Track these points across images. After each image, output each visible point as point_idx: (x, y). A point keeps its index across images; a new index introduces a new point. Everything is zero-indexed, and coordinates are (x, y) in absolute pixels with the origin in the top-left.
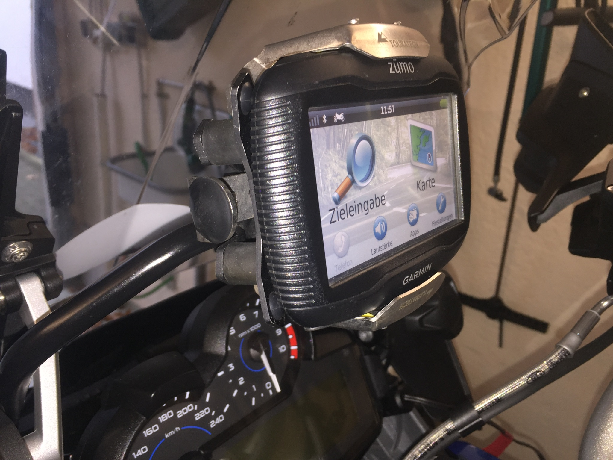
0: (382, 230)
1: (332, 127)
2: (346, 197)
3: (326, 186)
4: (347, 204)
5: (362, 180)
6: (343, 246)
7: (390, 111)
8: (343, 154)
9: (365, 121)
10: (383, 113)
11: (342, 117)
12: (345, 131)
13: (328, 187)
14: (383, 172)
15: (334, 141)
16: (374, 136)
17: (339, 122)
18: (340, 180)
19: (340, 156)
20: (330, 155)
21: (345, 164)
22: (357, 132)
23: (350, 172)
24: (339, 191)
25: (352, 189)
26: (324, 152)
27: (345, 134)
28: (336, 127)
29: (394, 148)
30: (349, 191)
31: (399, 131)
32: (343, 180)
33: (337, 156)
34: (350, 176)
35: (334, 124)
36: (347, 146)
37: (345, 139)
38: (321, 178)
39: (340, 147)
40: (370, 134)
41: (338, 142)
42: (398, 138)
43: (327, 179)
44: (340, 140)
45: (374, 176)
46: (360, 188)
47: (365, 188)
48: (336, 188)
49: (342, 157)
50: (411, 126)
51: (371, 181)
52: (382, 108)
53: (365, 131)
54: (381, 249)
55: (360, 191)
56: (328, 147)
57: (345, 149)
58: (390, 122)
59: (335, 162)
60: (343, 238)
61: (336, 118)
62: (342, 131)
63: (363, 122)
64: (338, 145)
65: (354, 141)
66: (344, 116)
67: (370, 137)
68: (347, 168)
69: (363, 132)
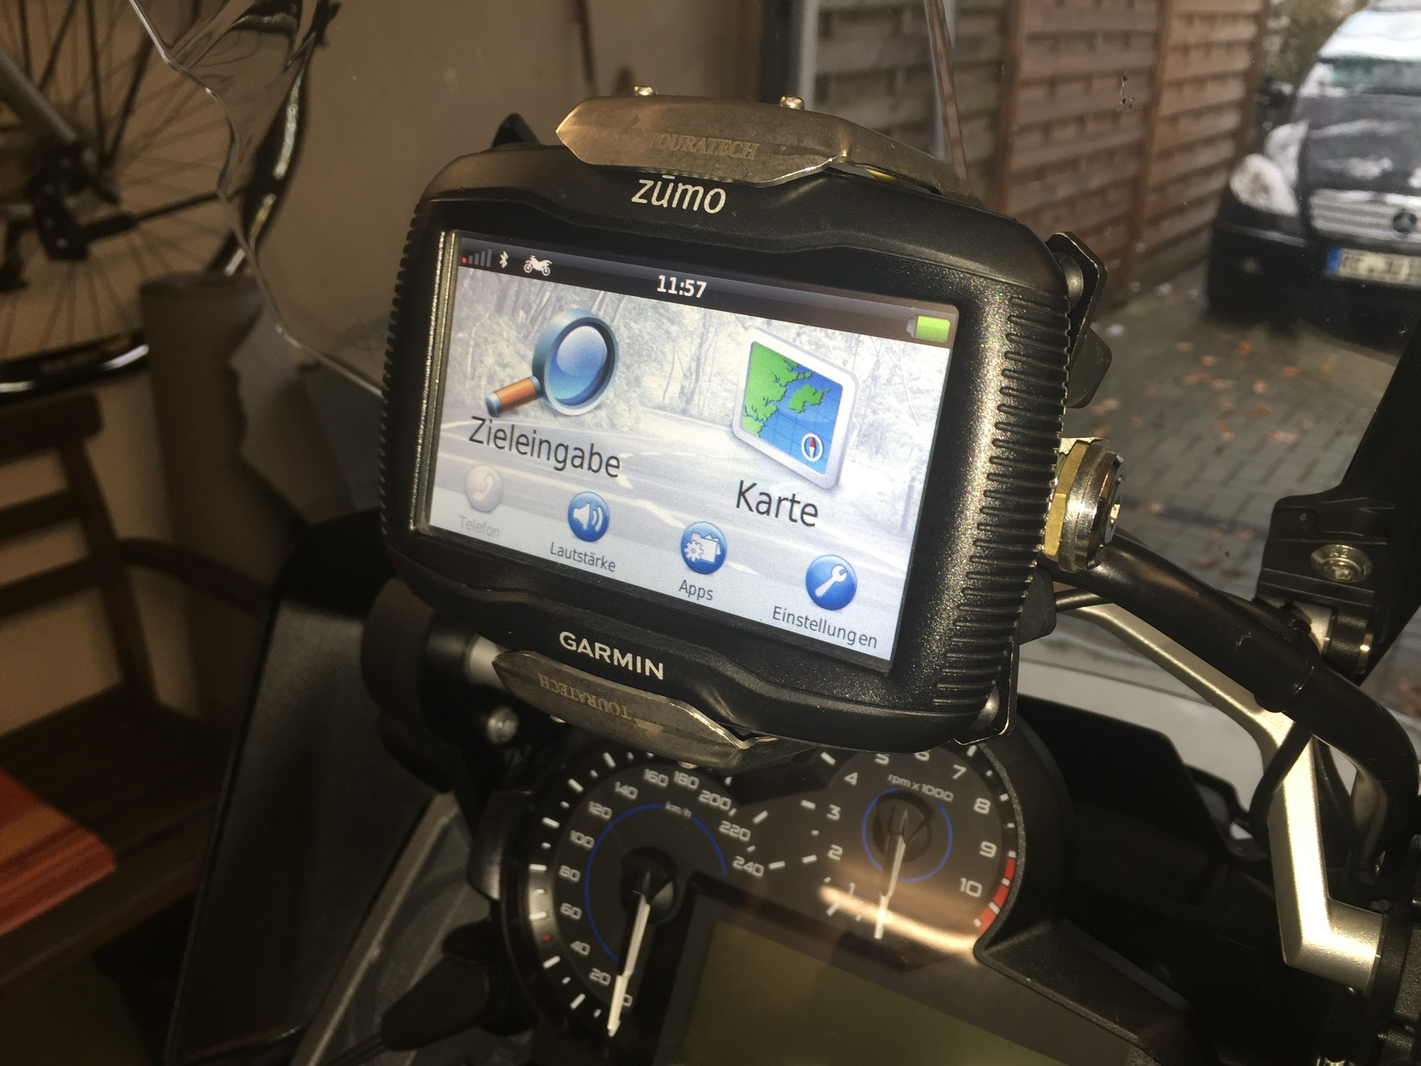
0: (593, 523)
1: (517, 278)
2: (516, 413)
3: (477, 373)
4: (515, 428)
5: (564, 400)
6: (486, 493)
7: (688, 291)
8: (529, 333)
9: (602, 292)
10: (662, 289)
11: (546, 268)
12: (544, 293)
13: (480, 377)
14: (628, 409)
15: (516, 302)
16: (623, 329)
17: (536, 275)
18: (512, 377)
19: (521, 336)
20: (499, 324)
21: (530, 355)
22: (575, 307)
23: (538, 371)
24: (504, 394)
25: (534, 406)
26: (487, 315)
27: (545, 300)
28: (526, 280)
29: (678, 374)
30: (526, 407)
31: (708, 343)
32: (516, 380)
33: (514, 333)
34: (535, 381)
35: (524, 275)
36: (542, 324)
37: (542, 310)
38: (470, 356)
39: (526, 319)
40: (613, 320)
41: (523, 309)
42: (699, 358)
43: (482, 362)
44: (530, 307)
45: (598, 407)
46: (556, 414)
47: (568, 418)
48: (498, 387)
49: (526, 337)
50: (754, 345)
51: (589, 412)
52: (662, 278)
53: (599, 310)
54: (576, 557)
55: (553, 418)
56: (499, 308)
57: (536, 328)
58: (679, 314)
59: (508, 340)
60: (490, 481)
61: (530, 265)
62: (539, 293)
63: (598, 291)
64: (521, 313)
65: (563, 320)
66: (550, 266)
67: (609, 328)
68: (531, 362)
69: (594, 311)
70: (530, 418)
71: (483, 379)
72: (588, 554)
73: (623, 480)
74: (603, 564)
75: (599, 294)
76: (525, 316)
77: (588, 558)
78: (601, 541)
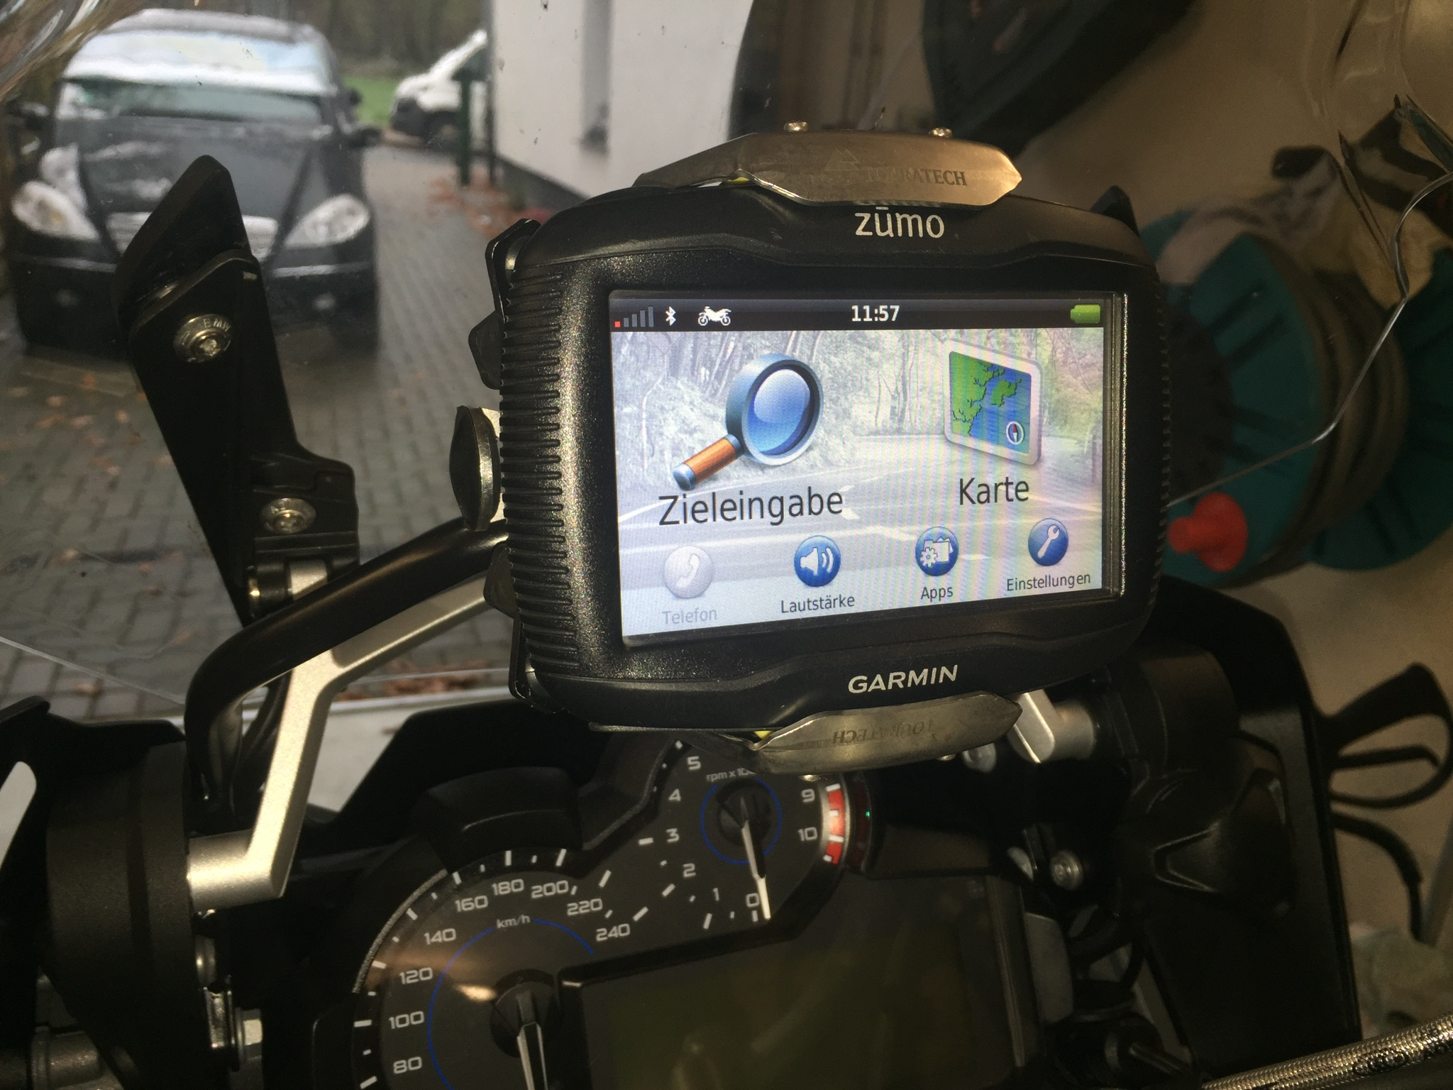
0: (824, 566)
1: (691, 334)
2: (715, 479)
3: (657, 448)
4: (716, 495)
5: (769, 451)
6: (692, 576)
7: (883, 316)
8: (716, 391)
9: (794, 332)
10: (856, 319)
11: (725, 317)
12: (727, 345)
13: (662, 452)
14: (841, 443)
15: (694, 361)
16: (822, 365)
17: (714, 326)
18: (703, 442)
19: (707, 394)
20: (676, 388)
21: (722, 413)
22: (766, 352)
23: (734, 426)
24: (693, 463)
25: (736, 466)
26: (660, 381)
27: (730, 351)
28: (702, 334)
29: (886, 396)
30: (727, 468)
31: (910, 362)
32: (709, 444)
33: (697, 394)
34: (733, 439)
35: (698, 328)
36: (731, 376)
37: (728, 362)
38: (644, 431)
39: (710, 376)
40: (810, 358)
41: (705, 365)
42: (903, 377)
43: (661, 434)
44: (713, 364)
45: (810, 449)
46: (763, 467)
47: (777, 469)
48: (687, 457)
49: (713, 395)
50: (953, 356)
51: (800, 456)
52: (855, 308)
53: (794, 350)
54: (811, 606)
55: (760, 473)
56: (674, 370)
57: (724, 382)
58: (877, 339)
59: (691, 403)
60: (695, 562)
61: (705, 317)
62: (721, 346)
63: (789, 332)
64: (703, 370)
65: (755, 369)
66: (729, 315)
67: (808, 367)
68: (725, 420)
69: (788, 353)
70: (735, 479)
71: (666, 453)
72: (824, 598)
73: (848, 513)
74: (841, 602)
75: (791, 335)
76: (708, 372)
77: (824, 603)
78: (835, 581)
